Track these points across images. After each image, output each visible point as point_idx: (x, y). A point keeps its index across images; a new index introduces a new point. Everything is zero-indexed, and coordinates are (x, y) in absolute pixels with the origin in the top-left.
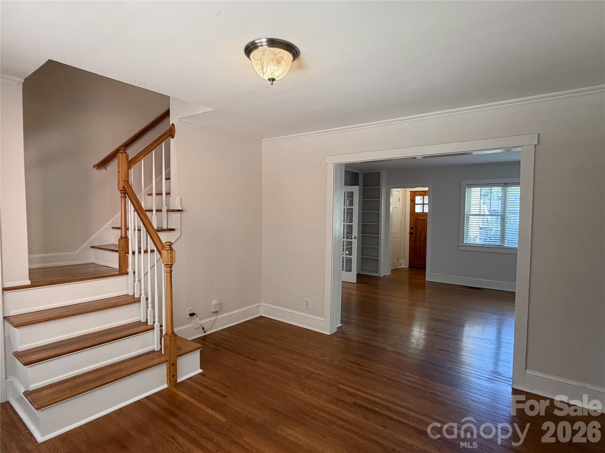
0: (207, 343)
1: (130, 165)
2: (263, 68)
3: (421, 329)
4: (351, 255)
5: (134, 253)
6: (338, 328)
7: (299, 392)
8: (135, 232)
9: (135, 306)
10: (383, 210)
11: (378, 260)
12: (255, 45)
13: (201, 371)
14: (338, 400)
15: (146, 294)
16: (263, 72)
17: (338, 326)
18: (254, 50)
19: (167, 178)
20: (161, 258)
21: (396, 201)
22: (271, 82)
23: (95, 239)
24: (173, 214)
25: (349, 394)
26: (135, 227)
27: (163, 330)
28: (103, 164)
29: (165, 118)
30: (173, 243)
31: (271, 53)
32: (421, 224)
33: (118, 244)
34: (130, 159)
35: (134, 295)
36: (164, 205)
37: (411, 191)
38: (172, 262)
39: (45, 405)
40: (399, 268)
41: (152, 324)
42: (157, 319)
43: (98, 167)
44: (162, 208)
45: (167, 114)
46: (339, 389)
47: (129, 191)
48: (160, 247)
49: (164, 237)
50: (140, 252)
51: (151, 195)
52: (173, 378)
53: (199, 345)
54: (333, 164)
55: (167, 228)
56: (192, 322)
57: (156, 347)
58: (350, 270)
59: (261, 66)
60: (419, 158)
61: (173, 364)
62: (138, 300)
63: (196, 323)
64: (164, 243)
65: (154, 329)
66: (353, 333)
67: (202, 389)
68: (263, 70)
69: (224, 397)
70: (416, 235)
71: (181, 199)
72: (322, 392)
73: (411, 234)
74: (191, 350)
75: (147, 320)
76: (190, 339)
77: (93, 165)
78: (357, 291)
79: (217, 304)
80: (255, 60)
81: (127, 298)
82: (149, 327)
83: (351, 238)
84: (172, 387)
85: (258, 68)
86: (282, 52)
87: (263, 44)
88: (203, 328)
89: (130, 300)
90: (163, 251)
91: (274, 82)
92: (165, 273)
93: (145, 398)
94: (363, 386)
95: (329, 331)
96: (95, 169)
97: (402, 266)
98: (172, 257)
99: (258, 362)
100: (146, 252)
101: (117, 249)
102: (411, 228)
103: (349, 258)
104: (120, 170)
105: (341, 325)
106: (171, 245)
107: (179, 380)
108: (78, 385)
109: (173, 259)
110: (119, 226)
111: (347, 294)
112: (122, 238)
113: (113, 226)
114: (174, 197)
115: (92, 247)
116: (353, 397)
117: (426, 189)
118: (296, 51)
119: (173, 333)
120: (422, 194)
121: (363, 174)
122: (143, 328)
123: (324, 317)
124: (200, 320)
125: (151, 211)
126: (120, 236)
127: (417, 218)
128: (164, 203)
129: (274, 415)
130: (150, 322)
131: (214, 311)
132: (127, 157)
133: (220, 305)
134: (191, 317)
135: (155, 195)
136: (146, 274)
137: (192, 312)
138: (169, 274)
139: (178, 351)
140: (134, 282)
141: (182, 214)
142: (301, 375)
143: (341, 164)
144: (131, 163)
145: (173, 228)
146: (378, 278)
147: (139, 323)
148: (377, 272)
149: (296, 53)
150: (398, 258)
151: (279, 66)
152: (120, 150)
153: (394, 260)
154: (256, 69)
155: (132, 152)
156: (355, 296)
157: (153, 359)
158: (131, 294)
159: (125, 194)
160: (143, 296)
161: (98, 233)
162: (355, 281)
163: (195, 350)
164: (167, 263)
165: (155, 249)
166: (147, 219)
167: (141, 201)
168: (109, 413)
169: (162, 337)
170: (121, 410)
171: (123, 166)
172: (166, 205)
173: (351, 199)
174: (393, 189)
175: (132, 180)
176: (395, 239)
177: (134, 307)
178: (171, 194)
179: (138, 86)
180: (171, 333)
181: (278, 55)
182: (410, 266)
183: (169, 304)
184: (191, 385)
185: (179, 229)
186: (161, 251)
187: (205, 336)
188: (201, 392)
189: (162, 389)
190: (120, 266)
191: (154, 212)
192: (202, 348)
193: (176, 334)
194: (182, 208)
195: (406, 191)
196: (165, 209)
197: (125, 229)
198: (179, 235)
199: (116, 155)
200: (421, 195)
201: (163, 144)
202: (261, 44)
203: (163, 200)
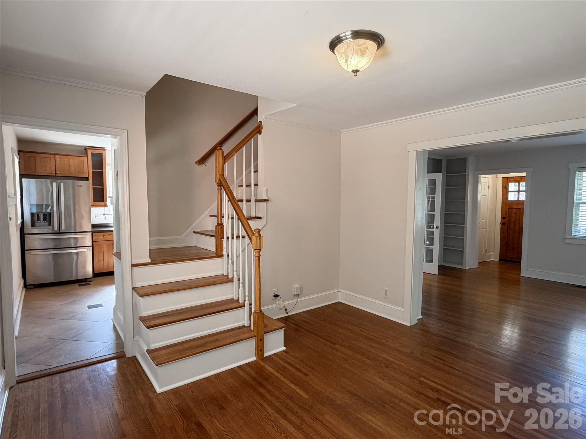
0: (289, 323)
1: (225, 160)
2: (347, 61)
3: (513, 327)
4: (433, 245)
5: (228, 238)
6: (418, 320)
7: (378, 380)
8: (229, 220)
9: (229, 285)
10: (469, 198)
11: (463, 251)
12: (340, 39)
13: (284, 348)
14: (420, 393)
15: (238, 275)
16: (348, 65)
17: (418, 318)
18: (339, 44)
19: (255, 170)
20: (251, 243)
21: (485, 188)
22: (355, 73)
23: (197, 225)
24: (260, 204)
25: (432, 389)
26: (229, 215)
27: (253, 308)
28: (203, 160)
29: (253, 116)
30: (260, 229)
31: (355, 45)
32: (515, 213)
33: (215, 230)
34: (225, 155)
35: (228, 276)
36: (253, 196)
37: (503, 178)
38: (260, 247)
39: (162, 362)
40: (488, 261)
41: (243, 302)
42: (247, 298)
43: (199, 163)
44: (251, 198)
45: (255, 112)
46: (421, 382)
47: (224, 183)
48: (250, 233)
49: (254, 225)
50: (233, 238)
51: (242, 186)
52: (260, 352)
53: (283, 325)
54: (415, 151)
55: (255, 216)
56: (276, 303)
57: (246, 323)
58: (431, 261)
59: (345, 58)
60: (514, 141)
61: (261, 340)
62: (231, 280)
63: (279, 304)
64: (253, 230)
65: (244, 306)
66: (434, 325)
67: (286, 365)
68: (347, 63)
69: (306, 375)
70: (509, 226)
71: (267, 189)
72: (402, 383)
73: (503, 224)
74: (276, 328)
75: (239, 298)
76: (275, 318)
77: (195, 161)
78: (439, 282)
79: (298, 288)
80: (340, 53)
81: (222, 278)
82: (240, 305)
83: (433, 228)
84: (260, 360)
85: (342, 62)
86: (367, 42)
87: (348, 37)
88: (286, 309)
89: (225, 280)
90: (252, 237)
91: (358, 73)
92: (255, 257)
93: (238, 367)
94: (448, 382)
95: (409, 322)
96: (197, 165)
97: (491, 259)
98: (260, 243)
99: (337, 346)
100: (238, 237)
101: (214, 234)
102: (503, 218)
103: (429, 249)
104: (217, 165)
105: (422, 317)
106: (259, 232)
107: (266, 355)
108: (185, 350)
109: (261, 244)
110: (216, 214)
111: (428, 285)
112: (218, 225)
113: (211, 215)
114: (261, 188)
115: (194, 232)
116: (436, 392)
117: (524, 174)
118: (381, 40)
119: (261, 311)
120: (517, 180)
121: (447, 160)
122: (235, 305)
123: (403, 308)
124: (283, 302)
125: (242, 201)
126: (217, 223)
127: (511, 207)
128: (253, 193)
129: (354, 399)
130: (241, 300)
131: (295, 294)
132: (223, 153)
133: (301, 289)
134: (275, 298)
135: (245, 186)
136: (238, 257)
137: (276, 294)
138: (257, 258)
139: (265, 329)
140: (228, 263)
141: (268, 203)
142: (381, 364)
143: (424, 151)
144: (226, 158)
145: (260, 216)
146: (463, 271)
147: (231, 301)
148: (462, 264)
149: (380, 42)
150: (486, 250)
151: (363, 57)
152: (217, 147)
153: (482, 252)
154: (340, 63)
155: (227, 148)
156: (436, 288)
157: (244, 333)
158: (225, 274)
159: (221, 186)
160: (235, 276)
161: (198, 220)
162: (436, 272)
163: (279, 329)
164: (256, 248)
165: (246, 235)
166: (238, 207)
167: (234, 192)
168: (210, 376)
169: (252, 315)
170: (219, 375)
171: (219, 161)
172: (254, 195)
173: (433, 187)
174: (482, 176)
175: (226, 174)
176: (483, 229)
177: (227, 286)
178: (258, 185)
179: (233, 89)
180: (259, 311)
181: (363, 46)
182: (500, 260)
183: (258, 286)
184: (276, 361)
185: (266, 217)
186: (251, 237)
187: (287, 317)
188: (286, 368)
189: (251, 361)
190: (216, 249)
191: (244, 202)
192: (285, 328)
193: (263, 313)
194: (268, 198)
195: (497, 178)
196: (253, 199)
197: (220, 217)
198: (266, 223)
199: (214, 152)
200: (515, 181)
201: (252, 139)
202: (345, 37)
203: (251, 191)
